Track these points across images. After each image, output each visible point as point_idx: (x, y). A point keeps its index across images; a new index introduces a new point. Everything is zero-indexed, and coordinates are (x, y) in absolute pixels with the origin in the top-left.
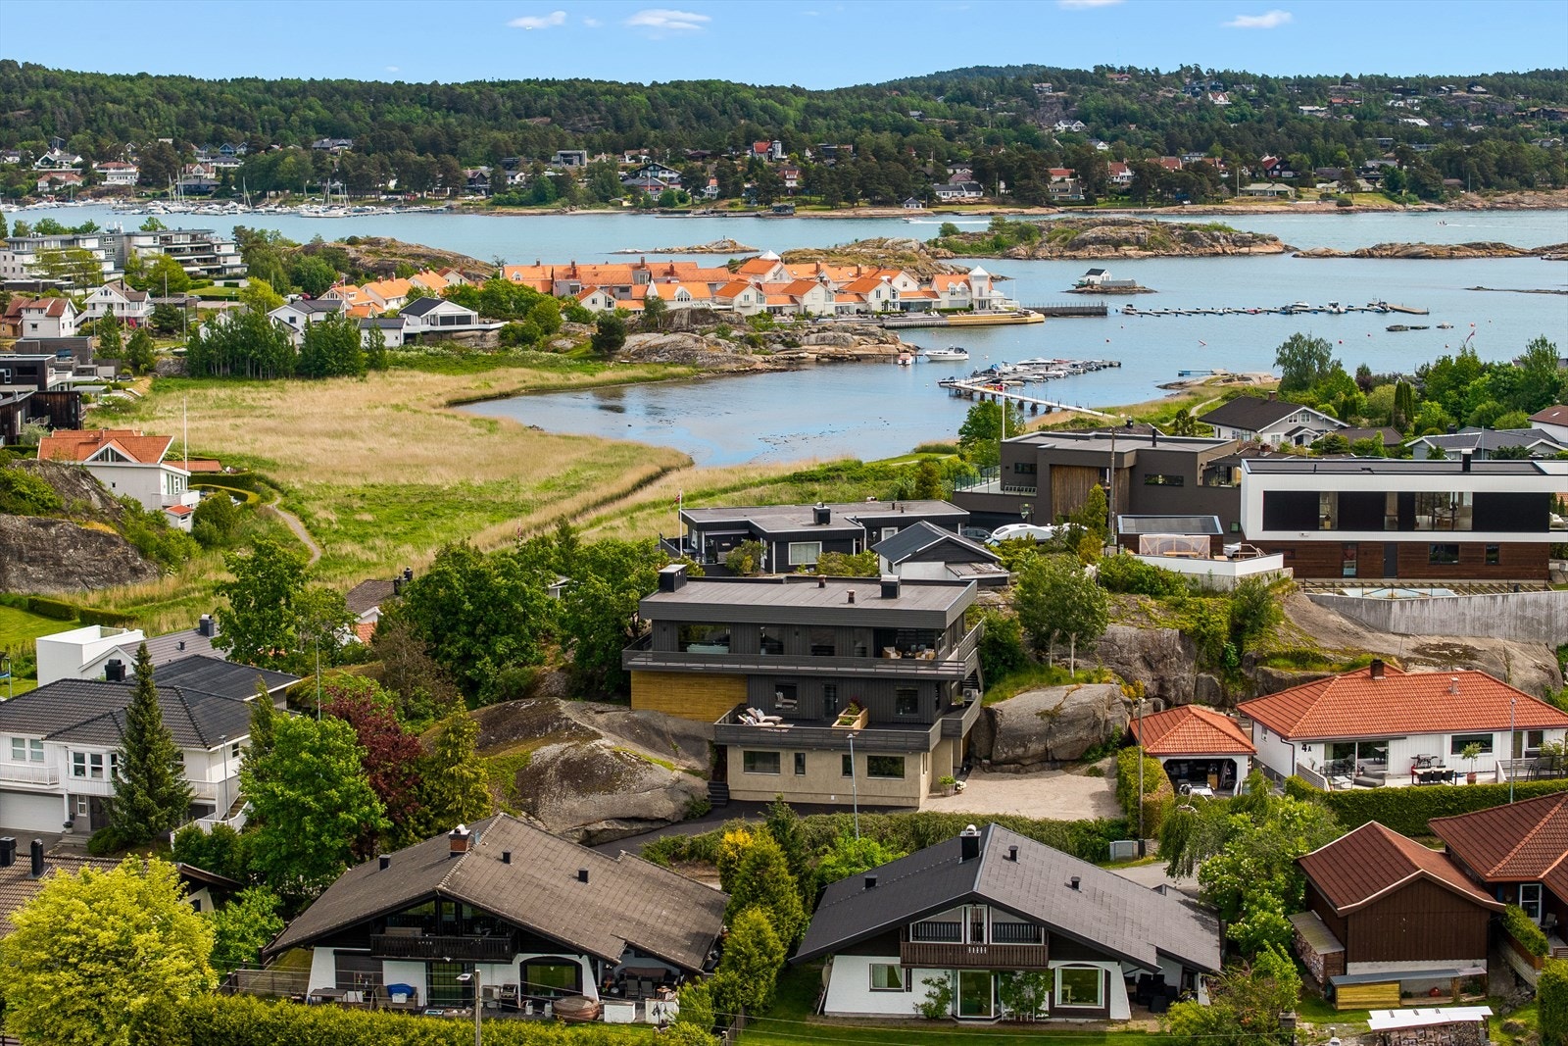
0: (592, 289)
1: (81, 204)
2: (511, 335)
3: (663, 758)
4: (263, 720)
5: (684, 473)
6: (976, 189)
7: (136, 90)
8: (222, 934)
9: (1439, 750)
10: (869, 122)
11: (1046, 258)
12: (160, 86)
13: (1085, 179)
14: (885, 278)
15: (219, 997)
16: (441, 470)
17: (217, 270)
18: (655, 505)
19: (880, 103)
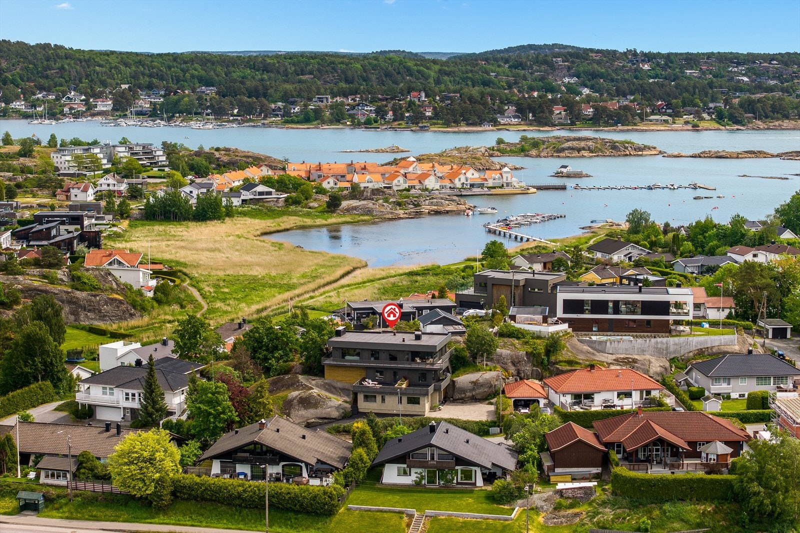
0: (328, 177)
1: (85, 120)
2: (290, 200)
3: (335, 397)
4: (193, 381)
5: (362, 270)
6: (518, 117)
7: (110, 61)
8: (182, 455)
9: (613, 397)
10: (470, 78)
11: (545, 157)
12: (122, 58)
13: (571, 113)
14: (464, 171)
15: (183, 475)
16: (258, 268)
17: (155, 163)
18: (348, 286)
19: (476, 69)
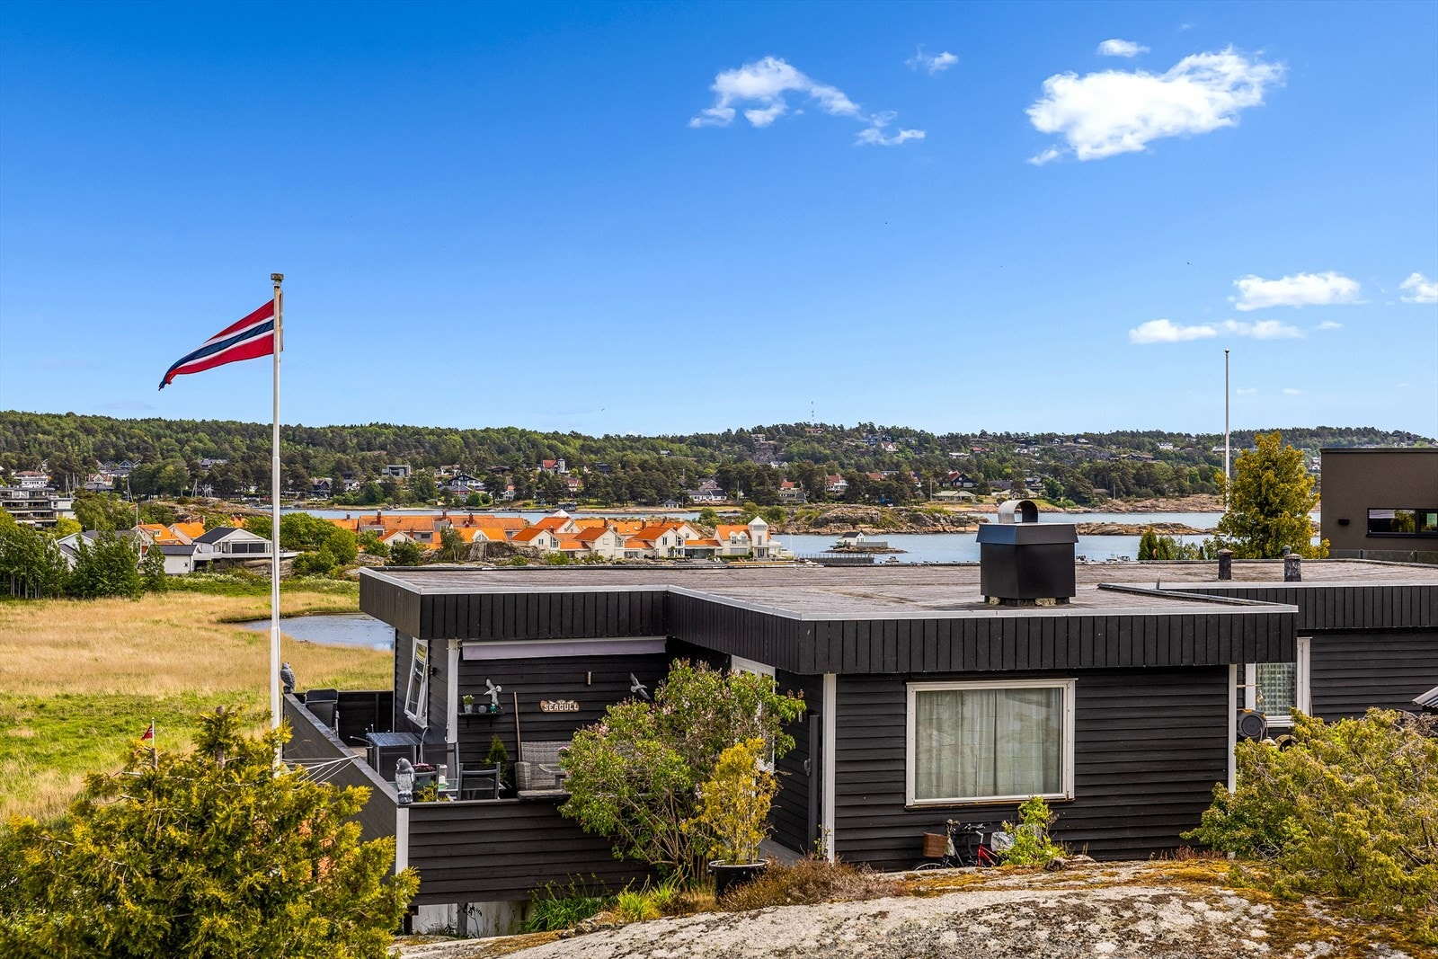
0: (394, 534)
2: (304, 563)
6: (721, 494)
7: (63, 425)
11: (795, 534)
13: (808, 487)
14: (671, 527)
